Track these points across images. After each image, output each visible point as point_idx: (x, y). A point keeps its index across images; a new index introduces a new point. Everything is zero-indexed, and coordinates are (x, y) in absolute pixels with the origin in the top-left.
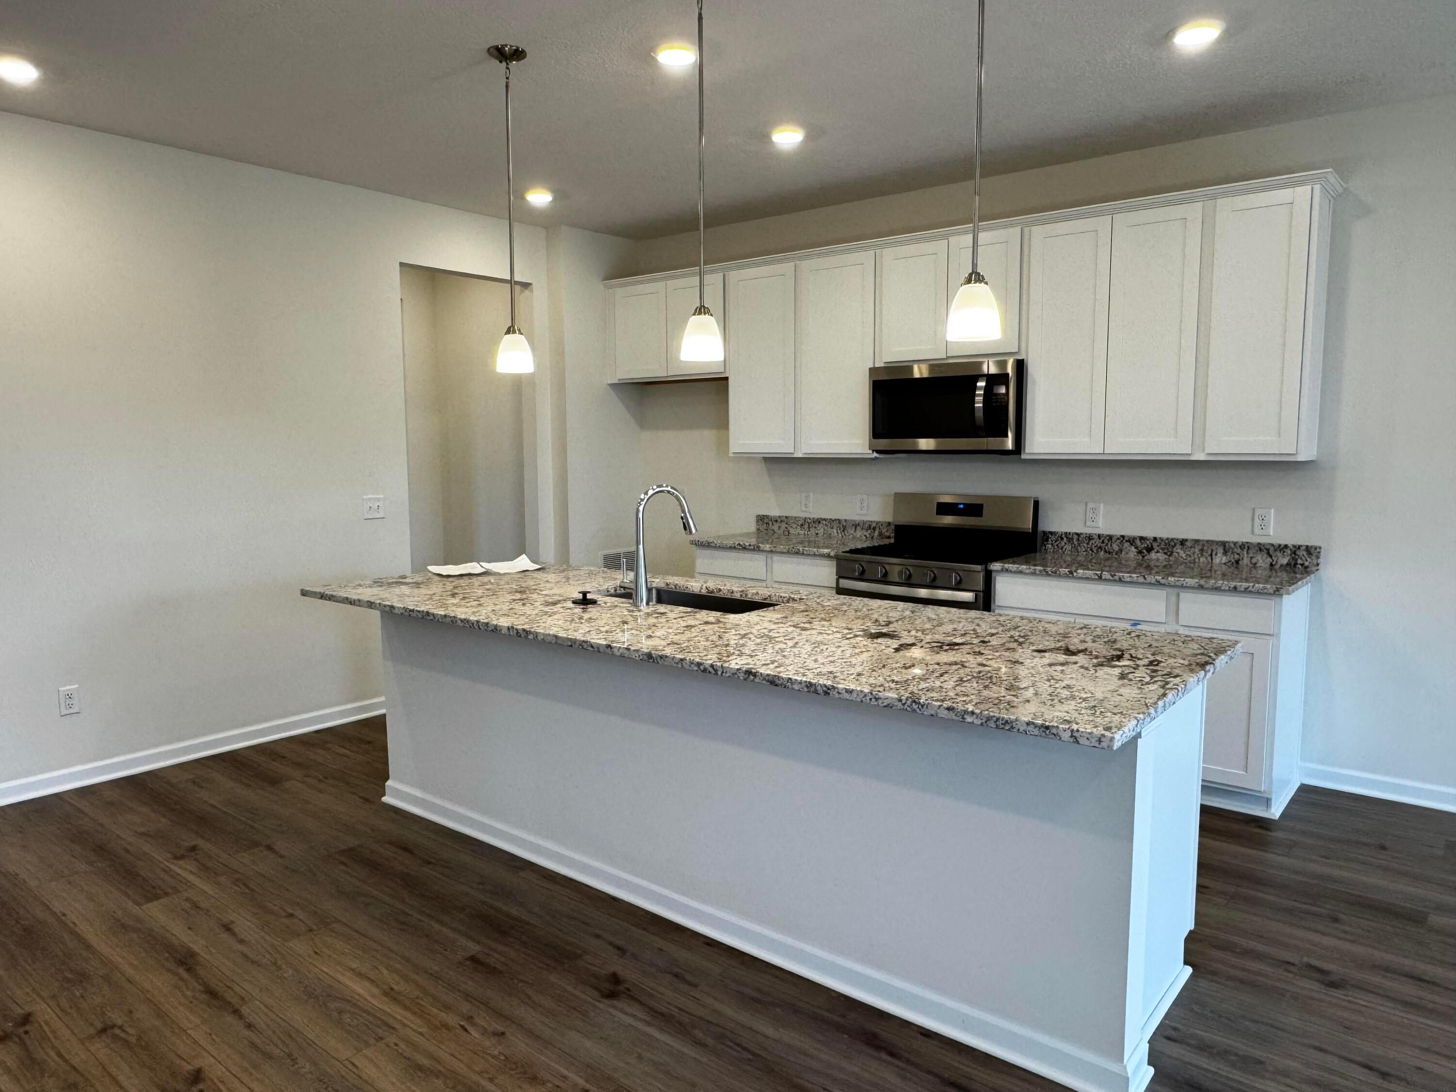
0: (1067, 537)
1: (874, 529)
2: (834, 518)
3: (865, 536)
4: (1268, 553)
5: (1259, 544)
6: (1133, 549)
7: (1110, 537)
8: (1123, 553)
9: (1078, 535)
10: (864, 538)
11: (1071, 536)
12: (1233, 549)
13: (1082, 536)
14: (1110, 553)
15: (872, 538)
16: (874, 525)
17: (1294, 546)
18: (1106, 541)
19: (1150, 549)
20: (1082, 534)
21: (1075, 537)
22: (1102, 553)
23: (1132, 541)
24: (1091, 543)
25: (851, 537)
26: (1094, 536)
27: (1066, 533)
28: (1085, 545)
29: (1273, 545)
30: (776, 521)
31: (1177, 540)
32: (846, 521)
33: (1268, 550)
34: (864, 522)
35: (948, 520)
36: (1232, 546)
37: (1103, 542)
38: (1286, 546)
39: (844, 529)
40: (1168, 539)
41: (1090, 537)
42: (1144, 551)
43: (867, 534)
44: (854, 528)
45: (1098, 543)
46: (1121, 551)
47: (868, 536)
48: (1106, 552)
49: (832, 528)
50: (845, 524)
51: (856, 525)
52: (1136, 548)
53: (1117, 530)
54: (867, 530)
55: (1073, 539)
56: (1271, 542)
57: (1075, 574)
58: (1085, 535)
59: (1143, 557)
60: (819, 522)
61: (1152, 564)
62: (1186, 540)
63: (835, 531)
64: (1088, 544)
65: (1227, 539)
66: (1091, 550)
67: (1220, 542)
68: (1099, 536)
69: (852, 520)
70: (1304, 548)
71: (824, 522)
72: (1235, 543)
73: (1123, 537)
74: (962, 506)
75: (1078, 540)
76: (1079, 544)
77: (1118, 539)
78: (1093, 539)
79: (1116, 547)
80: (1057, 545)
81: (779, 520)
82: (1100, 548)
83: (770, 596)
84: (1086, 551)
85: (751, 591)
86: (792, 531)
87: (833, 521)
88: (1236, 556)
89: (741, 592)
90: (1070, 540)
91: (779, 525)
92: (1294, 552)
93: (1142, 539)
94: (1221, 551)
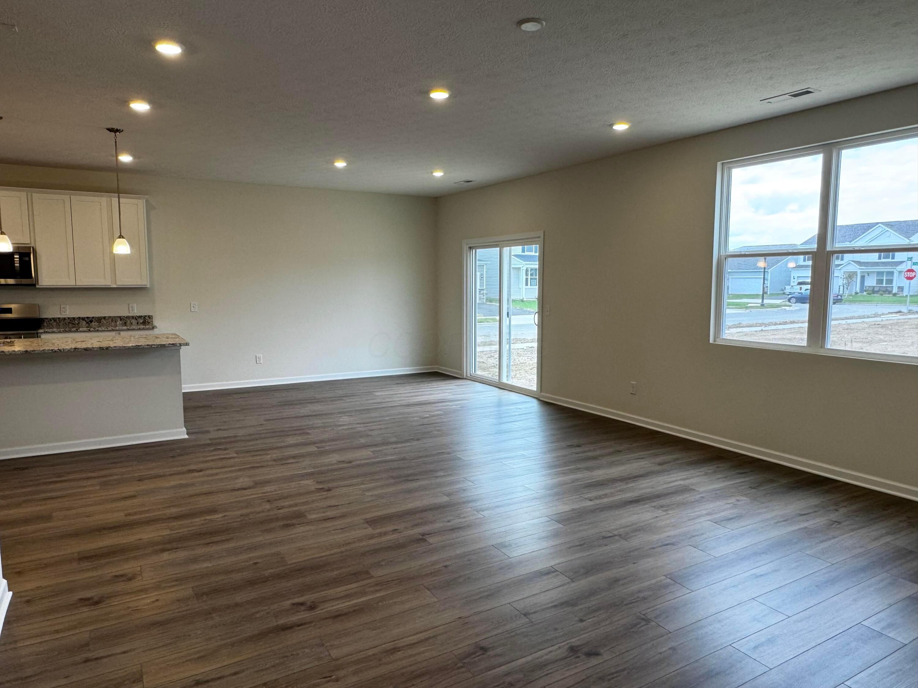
0: (53, 320)
5: (132, 316)
6: (85, 322)
7: (74, 318)
9: (59, 318)
12: (123, 319)
14: (74, 324)
17: (144, 316)
18: (72, 320)
19: (91, 321)
23: (83, 319)
27: (53, 318)
31: (102, 317)
33: (136, 318)
38: (142, 316)
40: (98, 317)
41: (64, 319)
42: (89, 322)
45: (68, 321)
46: (79, 323)
48: (72, 324)
52: (86, 321)
53: (76, 315)
56: (136, 315)
58: (62, 318)
59: (89, 324)
61: (93, 325)
62: (106, 317)
64: (64, 322)
65: (120, 315)
67: (118, 316)
68: (69, 318)
70: (147, 316)
72: (124, 317)
73: (79, 318)
75: (59, 320)
76: (60, 322)
79: (77, 322)
80: (49, 323)
82: (70, 323)
84: (63, 324)
88: (125, 321)
90: (55, 321)
92: (144, 318)
93: (87, 318)
94: (119, 319)
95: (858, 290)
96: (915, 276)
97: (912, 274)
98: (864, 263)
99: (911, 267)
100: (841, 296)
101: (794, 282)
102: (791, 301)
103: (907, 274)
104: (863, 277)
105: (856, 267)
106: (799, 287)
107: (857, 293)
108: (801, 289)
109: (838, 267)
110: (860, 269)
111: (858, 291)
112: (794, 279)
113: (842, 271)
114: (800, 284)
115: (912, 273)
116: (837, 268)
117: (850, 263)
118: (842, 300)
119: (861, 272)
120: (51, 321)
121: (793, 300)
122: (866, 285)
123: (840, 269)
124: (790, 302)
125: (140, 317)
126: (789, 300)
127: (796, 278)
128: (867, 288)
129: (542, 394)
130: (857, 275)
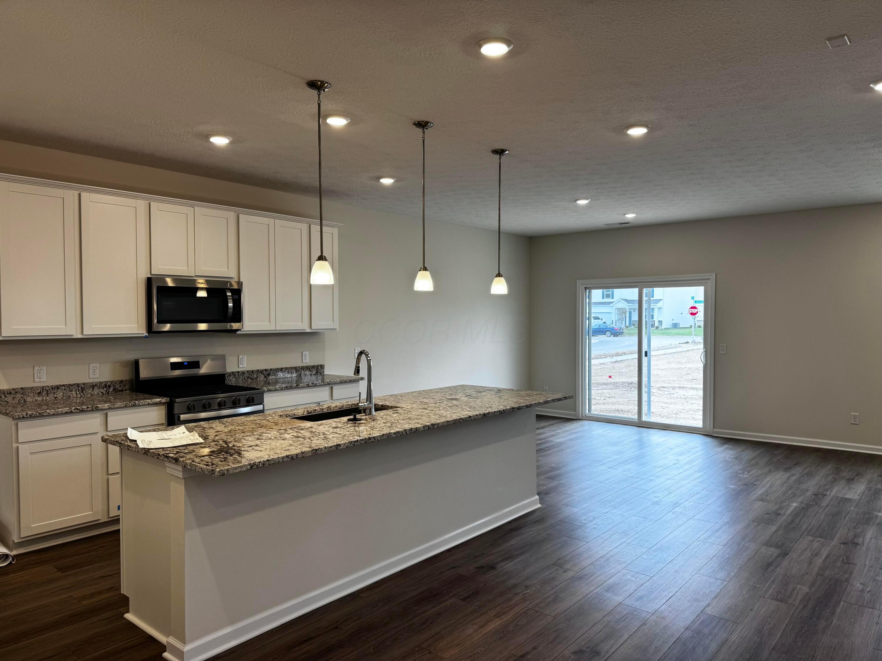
0: (233, 374)
1: (109, 386)
2: (72, 383)
3: (102, 392)
4: (310, 370)
5: (307, 366)
6: (263, 376)
7: (253, 371)
8: (258, 378)
9: (238, 372)
10: (101, 394)
11: (235, 374)
12: (299, 370)
13: (240, 373)
14: (253, 379)
15: (108, 393)
16: (109, 384)
17: (317, 366)
18: (251, 374)
19: (269, 375)
20: (240, 371)
21: (237, 374)
22: (249, 380)
23: (262, 372)
24: (244, 376)
25: (89, 395)
26: (246, 372)
27: (232, 372)
28: (242, 377)
29: (311, 366)
30: (10, 393)
31: (279, 368)
32: (84, 384)
33: (309, 368)
34: (101, 383)
35: (177, 373)
36: (298, 368)
37: (250, 374)
38: (315, 366)
39: (83, 390)
40: (276, 369)
41: (243, 373)
42: (267, 376)
43: (104, 391)
44: (91, 388)
45: (247, 375)
46: (257, 377)
47: (104, 392)
48: (251, 379)
49: (71, 391)
50: (83, 386)
51: (93, 386)
52: (264, 375)
53: (255, 368)
54: (103, 388)
55: (236, 375)
56: (310, 365)
57: (299, 386)
58: (241, 372)
59: (267, 378)
60: (58, 388)
61: (270, 382)
62: (283, 368)
63: (74, 393)
64: (243, 376)
65: (296, 366)
66: (244, 379)
67: (294, 367)
68: (248, 371)
69: (90, 383)
70: (320, 366)
71: (63, 388)
72: (299, 367)
73: (258, 370)
74: (186, 363)
75: (238, 375)
76: (239, 377)
77: (256, 372)
78: (245, 373)
79: (255, 376)
80: (228, 379)
81: (13, 392)
82: (249, 377)
83: (343, 406)
84: (242, 380)
85: (333, 405)
86: (29, 399)
87: (72, 385)
88: (300, 373)
89: (327, 408)
90: (234, 375)
91: (13, 396)
92: (317, 368)
93: (266, 370)
94: (295, 371)
96: (697, 312)
97: (694, 311)
98: (630, 300)
99: (694, 305)
100: (622, 330)
103: (691, 310)
105: (626, 304)
107: (627, 327)
109: (611, 304)
111: (628, 325)
113: (614, 308)
115: (694, 309)
117: (620, 301)
118: (623, 332)
119: (629, 308)
120: (231, 376)
122: (632, 319)
123: (612, 306)
125: (313, 367)
128: (634, 322)
129: (715, 430)
130: (626, 312)
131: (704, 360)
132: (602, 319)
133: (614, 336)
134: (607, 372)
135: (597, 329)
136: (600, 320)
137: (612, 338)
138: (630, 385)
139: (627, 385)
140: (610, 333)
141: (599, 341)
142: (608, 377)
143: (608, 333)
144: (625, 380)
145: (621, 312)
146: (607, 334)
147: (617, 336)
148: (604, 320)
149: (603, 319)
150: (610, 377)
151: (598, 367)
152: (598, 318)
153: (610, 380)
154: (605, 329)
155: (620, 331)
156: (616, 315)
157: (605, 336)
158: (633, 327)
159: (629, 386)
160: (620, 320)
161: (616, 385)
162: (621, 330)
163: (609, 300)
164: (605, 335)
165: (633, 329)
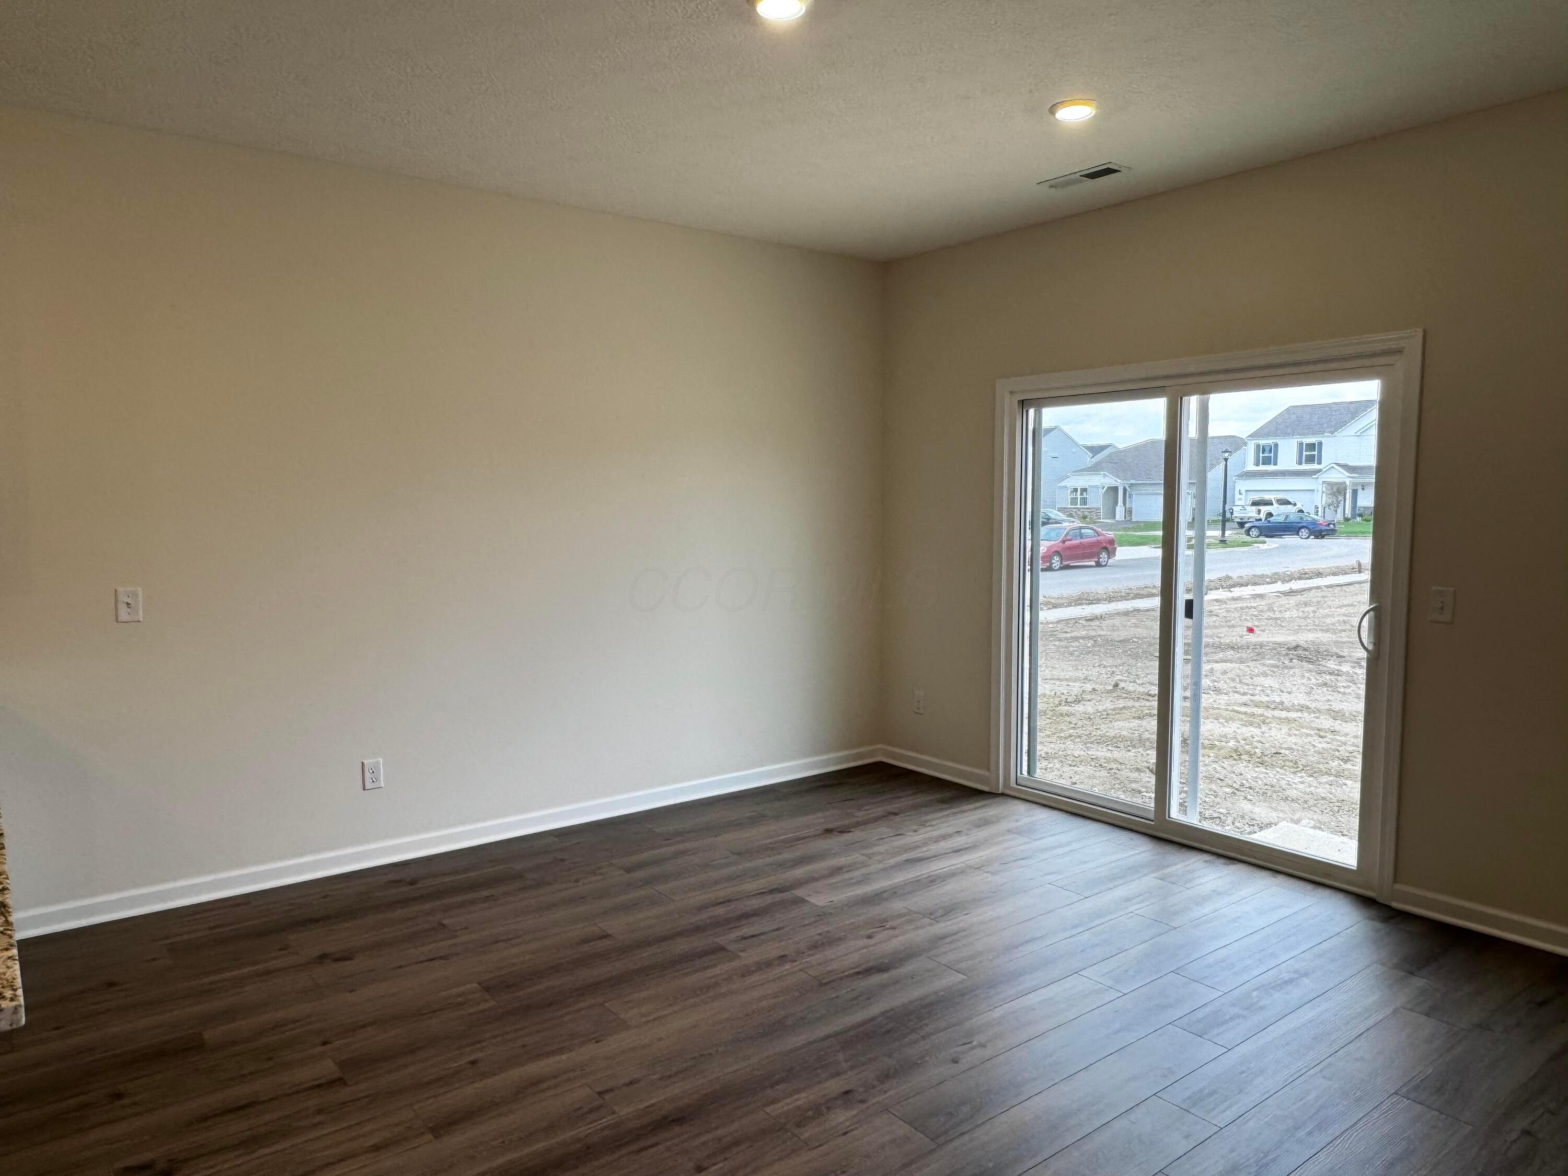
95: (1348, 513)
98: (1355, 467)
100: (1334, 525)
101: (1240, 499)
102: (1251, 533)
104: (1355, 493)
105: (1345, 475)
106: (1254, 508)
107: (1347, 520)
108: (1259, 511)
109: (1313, 474)
110: (1349, 477)
111: (1350, 516)
112: (1240, 494)
113: (1320, 481)
114: (1255, 504)
116: (1314, 476)
118: (1338, 530)
119: (1353, 482)
121: (1254, 532)
122: (1358, 505)
123: (1317, 478)
124: (1249, 535)
126: (1248, 532)
127: (1243, 492)
128: (1362, 509)
129: (1397, 886)
130: (1345, 489)
131: (1372, 640)
132: (1295, 505)
133: (1317, 537)
134: (1248, 618)
135: (1280, 523)
136: (1289, 506)
137: (1312, 541)
138: (1291, 652)
139: (1284, 653)
140: (1307, 531)
141: (1278, 545)
142: (1246, 629)
143: (1304, 532)
144: (1280, 639)
145: (1337, 490)
146: (1300, 534)
147: (1323, 537)
148: (1299, 506)
149: (1297, 503)
150: (1251, 630)
151: (1237, 605)
152: (1288, 503)
153: (1251, 638)
154: (1298, 523)
155: (1328, 528)
156: (1324, 495)
157: (1298, 537)
158: (1359, 519)
159: (1287, 655)
160: (1332, 507)
161: (1259, 651)
162: (1332, 526)
163: (1315, 466)
164: (1298, 535)
165: (1359, 523)
